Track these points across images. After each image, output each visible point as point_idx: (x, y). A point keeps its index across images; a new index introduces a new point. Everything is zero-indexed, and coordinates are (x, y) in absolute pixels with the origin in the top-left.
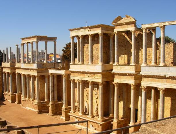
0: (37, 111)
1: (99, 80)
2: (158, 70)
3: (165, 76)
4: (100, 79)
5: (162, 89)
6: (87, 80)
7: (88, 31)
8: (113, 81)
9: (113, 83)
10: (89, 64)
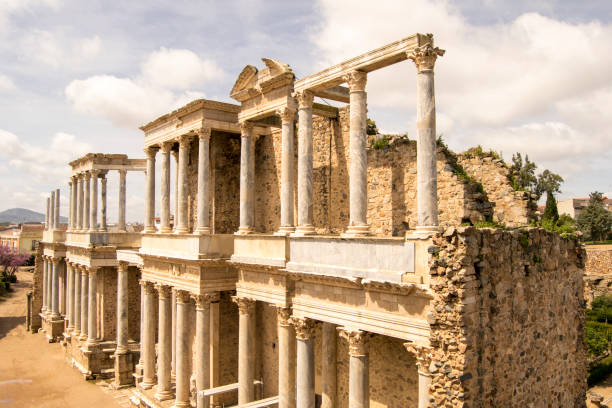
0: (86, 371)
1: (195, 285)
2: (339, 253)
3: (360, 279)
4: (196, 282)
5: (353, 335)
6: (172, 284)
7: (177, 126)
8: (234, 293)
9: (234, 300)
10: (176, 232)
